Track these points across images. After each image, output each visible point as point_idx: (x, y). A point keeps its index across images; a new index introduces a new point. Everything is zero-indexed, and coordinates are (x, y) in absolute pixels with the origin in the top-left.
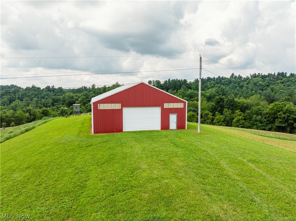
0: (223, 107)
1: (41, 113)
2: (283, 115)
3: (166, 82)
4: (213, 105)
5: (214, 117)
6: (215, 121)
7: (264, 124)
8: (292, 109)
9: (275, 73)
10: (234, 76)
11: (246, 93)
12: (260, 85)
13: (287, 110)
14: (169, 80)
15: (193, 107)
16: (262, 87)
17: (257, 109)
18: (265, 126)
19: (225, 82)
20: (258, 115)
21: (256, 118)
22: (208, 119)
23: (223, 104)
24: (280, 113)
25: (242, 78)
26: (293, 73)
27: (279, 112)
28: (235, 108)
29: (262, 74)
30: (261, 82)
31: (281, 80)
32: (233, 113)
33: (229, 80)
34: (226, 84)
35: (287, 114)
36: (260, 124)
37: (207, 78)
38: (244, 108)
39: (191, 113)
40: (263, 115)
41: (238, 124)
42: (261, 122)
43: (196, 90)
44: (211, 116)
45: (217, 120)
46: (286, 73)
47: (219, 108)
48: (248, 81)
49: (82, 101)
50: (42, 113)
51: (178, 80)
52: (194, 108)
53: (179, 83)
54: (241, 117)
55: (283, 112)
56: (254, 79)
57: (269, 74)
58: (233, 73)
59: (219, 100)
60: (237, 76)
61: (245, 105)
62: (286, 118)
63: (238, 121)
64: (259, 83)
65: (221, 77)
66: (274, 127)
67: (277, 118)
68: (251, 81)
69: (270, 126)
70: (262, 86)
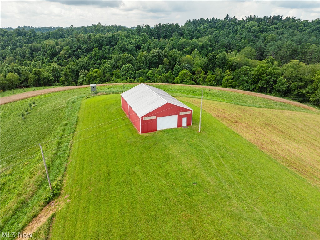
0: (215, 65)
1: (33, 74)
2: (266, 78)
3: (156, 26)
4: (205, 62)
5: (206, 75)
6: (206, 80)
7: (249, 84)
8: (274, 72)
9: (271, 16)
10: (229, 18)
11: (238, 42)
12: (255, 30)
13: (270, 73)
14: (160, 24)
15: (186, 63)
16: (256, 33)
17: (245, 70)
18: (250, 86)
19: (219, 25)
20: (245, 75)
21: (243, 78)
22: (200, 77)
23: (215, 61)
24: (263, 76)
25: (237, 20)
26: (288, 16)
27: (263, 74)
28: (226, 66)
29: (257, 16)
30: (255, 28)
31: (276, 24)
32: (224, 71)
33: (223, 23)
34: (220, 27)
35: (269, 76)
36: (246, 84)
37: (200, 19)
38: (233, 67)
39: (185, 71)
40: (249, 76)
41: (227, 83)
42: (247, 82)
43: (188, 36)
44: (203, 75)
45: (209, 79)
46: (282, 16)
47: (211, 65)
48: (242, 24)
49: (67, 52)
50: (35, 74)
51: (169, 24)
52: (187, 65)
53: (171, 29)
54: (230, 76)
55: (266, 75)
56: (249, 23)
57: (265, 17)
58: (228, 15)
59: (212, 57)
60: (232, 18)
61: (235, 64)
62: (268, 79)
63: (228, 80)
64: (253, 28)
65: (215, 18)
66: (258, 87)
67: (261, 79)
68: (246, 25)
69: (254, 86)
70: (256, 31)
